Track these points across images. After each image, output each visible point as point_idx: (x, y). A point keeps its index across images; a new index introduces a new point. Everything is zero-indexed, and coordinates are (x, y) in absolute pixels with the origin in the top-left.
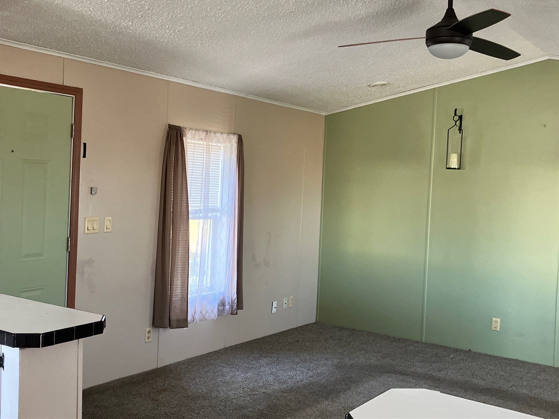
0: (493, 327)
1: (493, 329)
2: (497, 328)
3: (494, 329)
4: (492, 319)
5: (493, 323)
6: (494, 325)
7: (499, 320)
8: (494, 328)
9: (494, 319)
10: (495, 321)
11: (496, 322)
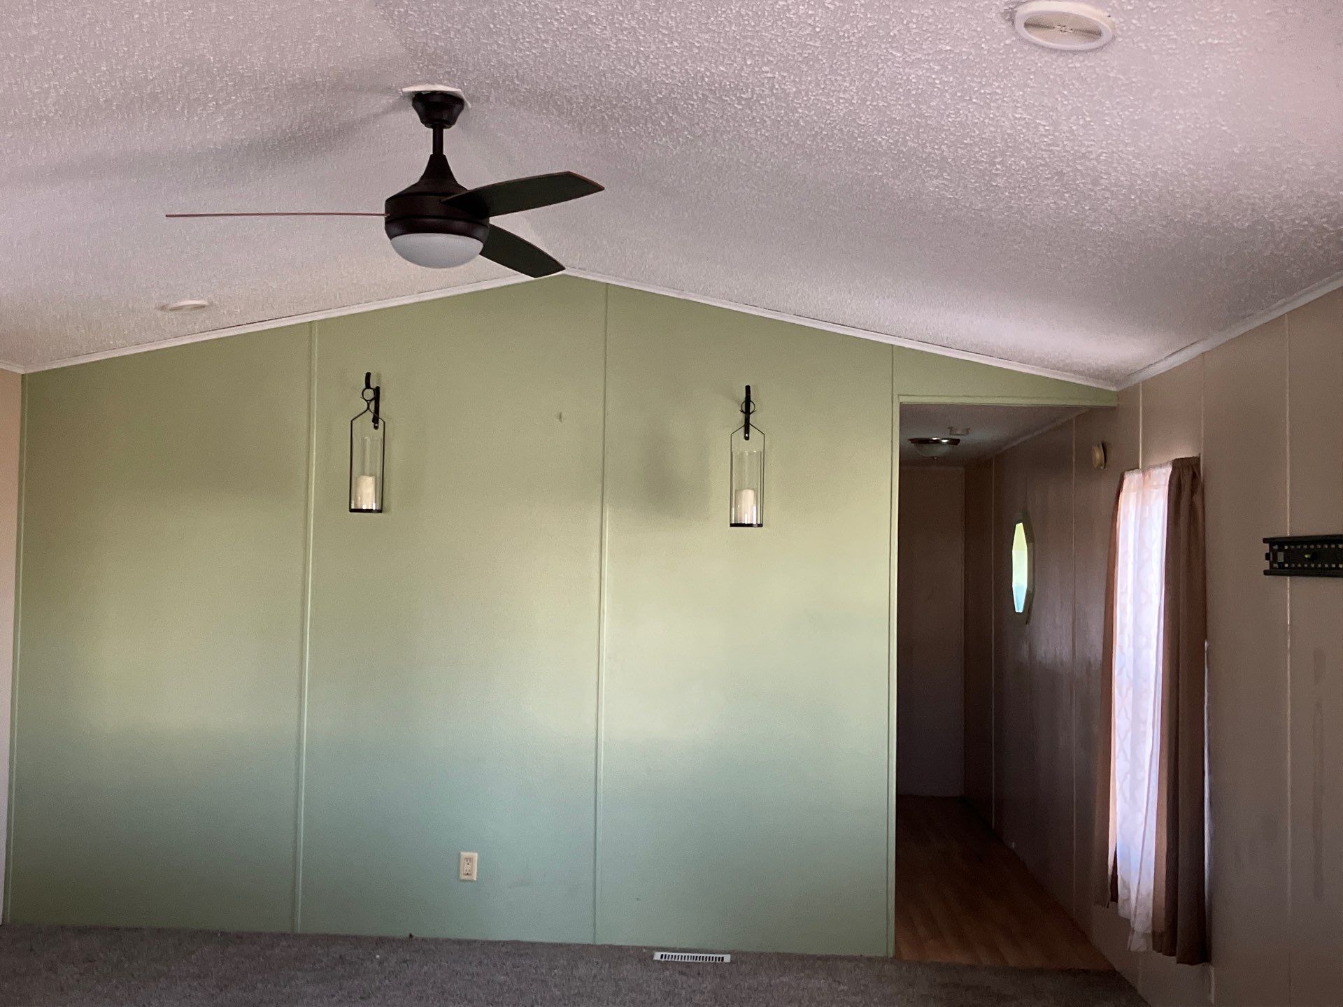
0: (463, 871)
1: (463, 877)
2: (471, 875)
3: (467, 877)
4: (459, 855)
5: (463, 862)
6: (465, 867)
7: (476, 855)
8: (465, 874)
9: (464, 854)
10: (466, 859)
11: (470, 860)
